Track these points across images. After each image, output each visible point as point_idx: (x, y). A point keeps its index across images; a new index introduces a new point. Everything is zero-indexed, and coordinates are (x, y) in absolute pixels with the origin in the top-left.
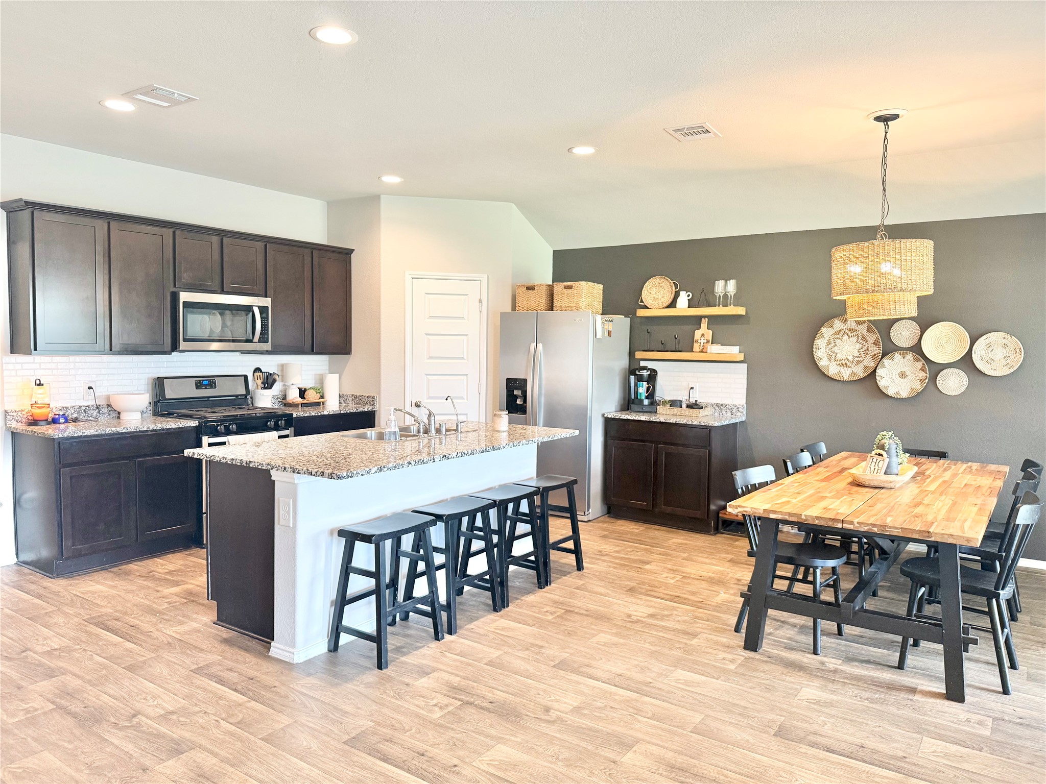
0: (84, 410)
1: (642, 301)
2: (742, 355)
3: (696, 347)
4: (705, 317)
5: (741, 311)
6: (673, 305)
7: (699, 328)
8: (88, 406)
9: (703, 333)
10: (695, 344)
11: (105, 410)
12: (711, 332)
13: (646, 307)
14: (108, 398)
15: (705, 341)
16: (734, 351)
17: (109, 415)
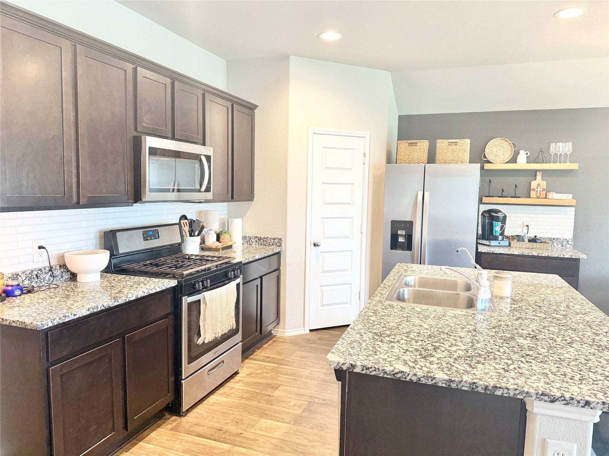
0: (36, 275)
1: (485, 157)
2: (575, 201)
3: (533, 194)
4: (539, 170)
5: (574, 166)
6: (514, 160)
7: (535, 179)
8: (40, 270)
9: (539, 183)
10: (532, 192)
11: (57, 272)
12: (545, 182)
13: (490, 162)
14: (62, 257)
15: (542, 190)
16: (567, 197)
17: (62, 277)
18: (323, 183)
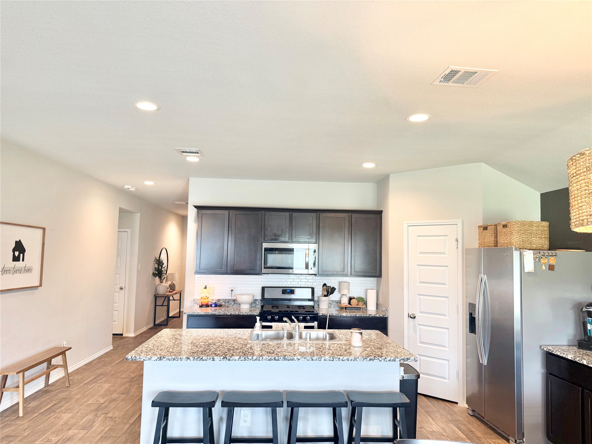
18: (418, 265)
